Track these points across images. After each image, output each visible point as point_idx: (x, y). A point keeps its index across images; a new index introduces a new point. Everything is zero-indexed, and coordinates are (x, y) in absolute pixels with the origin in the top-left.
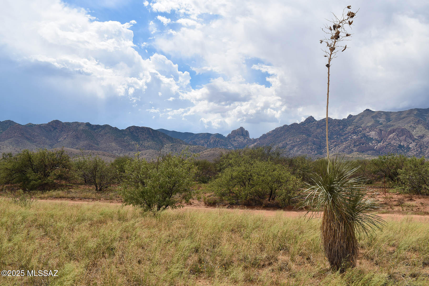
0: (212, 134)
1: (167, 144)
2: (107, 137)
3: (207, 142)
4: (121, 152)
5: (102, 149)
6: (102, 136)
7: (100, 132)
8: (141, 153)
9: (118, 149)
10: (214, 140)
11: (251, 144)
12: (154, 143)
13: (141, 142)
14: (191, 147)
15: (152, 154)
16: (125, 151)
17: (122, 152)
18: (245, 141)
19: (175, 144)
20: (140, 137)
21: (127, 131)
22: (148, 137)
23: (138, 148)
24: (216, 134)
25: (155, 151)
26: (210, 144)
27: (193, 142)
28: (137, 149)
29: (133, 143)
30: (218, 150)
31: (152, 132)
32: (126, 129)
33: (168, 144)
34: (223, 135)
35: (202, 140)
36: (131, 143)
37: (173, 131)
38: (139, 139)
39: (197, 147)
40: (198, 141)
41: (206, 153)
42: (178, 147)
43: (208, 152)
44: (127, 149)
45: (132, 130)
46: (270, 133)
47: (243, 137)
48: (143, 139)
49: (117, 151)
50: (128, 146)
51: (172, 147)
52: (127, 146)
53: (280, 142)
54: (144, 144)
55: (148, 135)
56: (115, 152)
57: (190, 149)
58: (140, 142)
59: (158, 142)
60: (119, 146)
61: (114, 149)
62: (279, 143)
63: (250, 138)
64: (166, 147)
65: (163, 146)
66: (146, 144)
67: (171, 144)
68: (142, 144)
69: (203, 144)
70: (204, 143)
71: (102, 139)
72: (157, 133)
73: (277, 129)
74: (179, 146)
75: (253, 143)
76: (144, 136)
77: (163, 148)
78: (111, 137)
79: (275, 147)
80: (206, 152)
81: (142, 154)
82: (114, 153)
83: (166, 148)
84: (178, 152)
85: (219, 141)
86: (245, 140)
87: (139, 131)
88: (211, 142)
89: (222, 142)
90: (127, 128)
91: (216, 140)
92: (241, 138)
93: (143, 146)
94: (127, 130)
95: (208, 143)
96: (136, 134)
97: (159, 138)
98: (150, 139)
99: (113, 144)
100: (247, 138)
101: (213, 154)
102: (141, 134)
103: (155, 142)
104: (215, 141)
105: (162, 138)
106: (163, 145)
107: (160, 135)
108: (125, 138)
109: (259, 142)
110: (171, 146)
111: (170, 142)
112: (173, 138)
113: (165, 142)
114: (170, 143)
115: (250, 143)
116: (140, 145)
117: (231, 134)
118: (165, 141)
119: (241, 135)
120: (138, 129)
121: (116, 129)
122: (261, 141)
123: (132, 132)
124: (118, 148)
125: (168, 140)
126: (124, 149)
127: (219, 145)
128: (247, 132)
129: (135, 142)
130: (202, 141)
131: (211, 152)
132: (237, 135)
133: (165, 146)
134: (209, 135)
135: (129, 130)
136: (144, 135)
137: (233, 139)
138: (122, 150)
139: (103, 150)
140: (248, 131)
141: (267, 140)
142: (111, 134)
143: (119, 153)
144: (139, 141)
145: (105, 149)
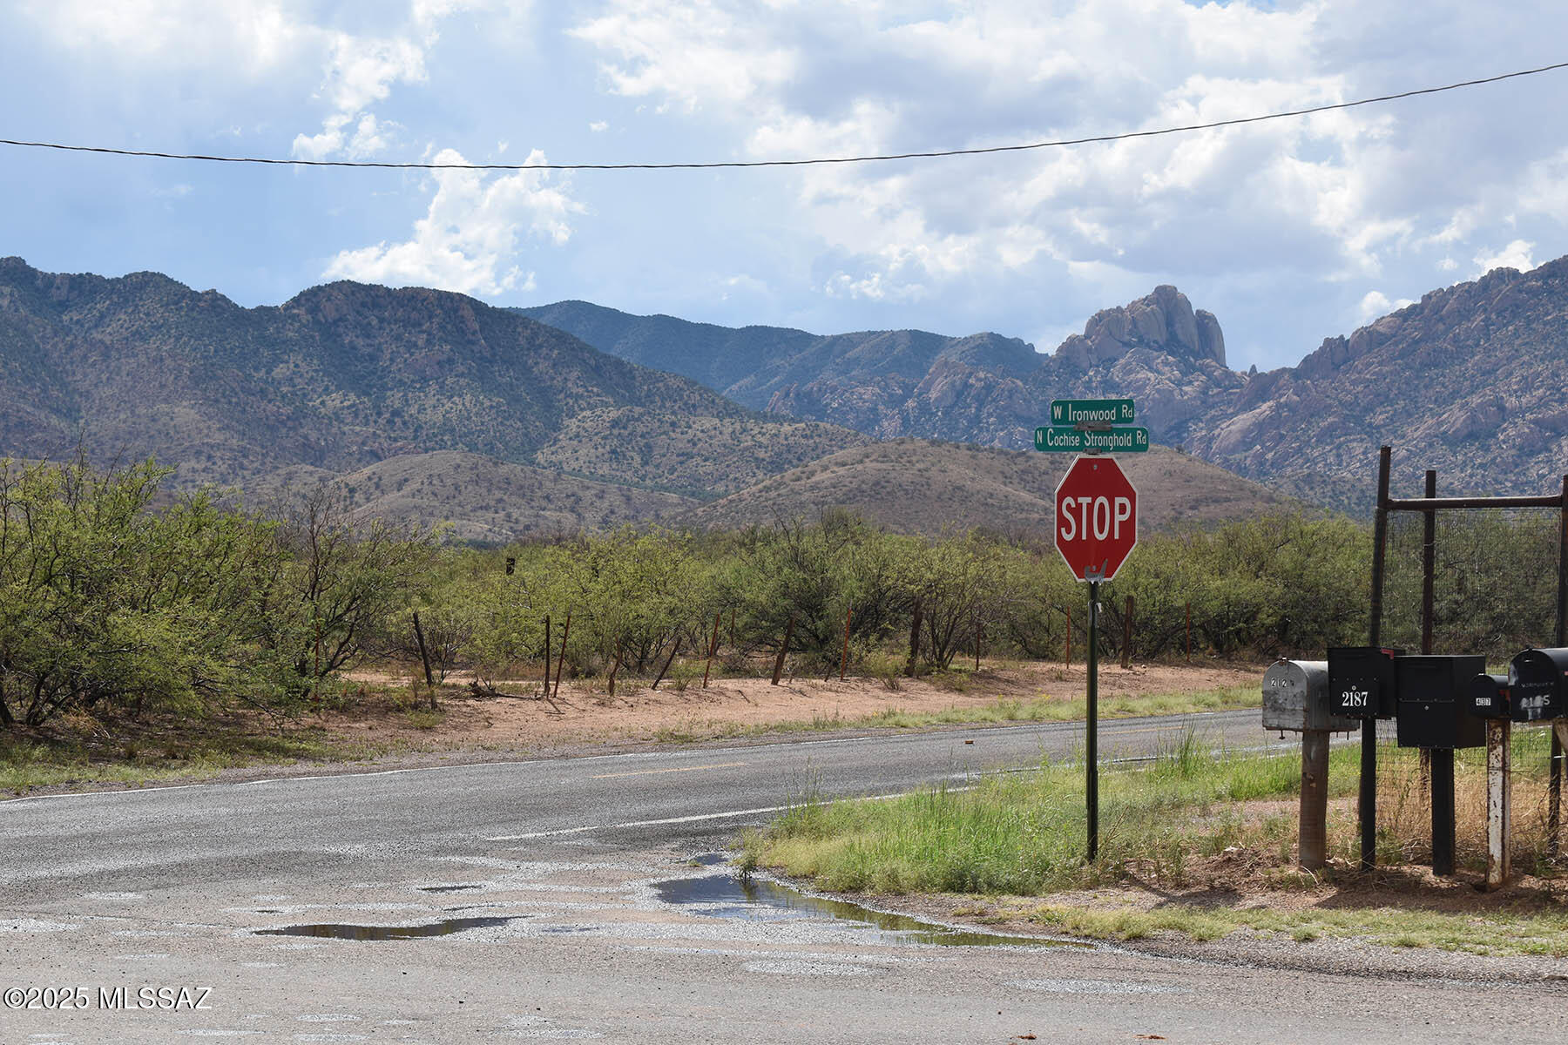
0: (952, 339)
1: (588, 413)
2: (143, 359)
3: (904, 399)
4: (236, 468)
5: (100, 444)
6: (106, 356)
7: (96, 326)
8: (370, 479)
9: (212, 447)
10: (953, 384)
11: (1231, 411)
12: (487, 403)
13: (395, 398)
14: (756, 430)
15: (449, 482)
16: (263, 464)
17: (242, 467)
18: (1185, 388)
19: (642, 415)
20: (392, 360)
21: (294, 318)
22: (450, 361)
23: (364, 443)
24: (981, 336)
25: (474, 457)
26: (924, 408)
27: (798, 395)
28: (355, 448)
29: (337, 402)
30: (914, 459)
31: (477, 327)
32: (287, 307)
33: (591, 407)
34: (1032, 346)
35: (864, 383)
36: (323, 403)
37: (661, 320)
38: (381, 378)
39: (805, 437)
40: (834, 390)
41: (827, 475)
42: (664, 433)
43: (841, 471)
44: (283, 449)
45: (329, 311)
46: (1380, 329)
47: (1171, 358)
48: (406, 377)
49: (209, 458)
50: (294, 428)
51: (616, 432)
52: (283, 423)
53: (1454, 395)
54: (413, 411)
55: (447, 348)
56: (194, 470)
57: (747, 449)
58: (389, 393)
59: (518, 400)
60: (228, 427)
61: (187, 444)
62: (1443, 401)
63: (1231, 369)
64: (577, 436)
65: (556, 428)
66: (433, 408)
67: (614, 414)
68: (396, 413)
69: (874, 410)
70: (881, 407)
71: (104, 377)
72: (519, 329)
73: (1434, 299)
74: (673, 424)
75: (1250, 406)
76: (417, 355)
77: (556, 440)
78: (168, 362)
79: (1409, 430)
80: (825, 468)
81: (377, 486)
82: (183, 472)
83: (575, 442)
84: (657, 466)
85: (989, 388)
86: (1190, 383)
87: (382, 320)
88: (933, 395)
89: (1010, 397)
90: (294, 300)
91: (972, 381)
92: (1158, 371)
93: (404, 423)
94: (296, 311)
95: (911, 403)
96: (360, 342)
97: (530, 370)
98: (462, 375)
99: (185, 413)
100: (1208, 366)
101: (877, 483)
102: (398, 338)
103: (498, 395)
104: (961, 392)
105: (554, 365)
106: (559, 416)
107: (541, 346)
108: (280, 371)
109: (1290, 396)
110: (615, 423)
111: (611, 400)
112: (631, 372)
113: (570, 396)
114: (607, 405)
115: (1229, 403)
116: (387, 415)
117: (1087, 336)
118: (575, 390)
119: (1160, 349)
120: (375, 305)
121: (215, 303)
122: (1304, 388)
123: (335, 322)
124: (218, 438)
125: (597, 385)
126: (258, 449)
127: (990, 415)
128: (1206, 326)
129: (352, 396)
130: (869, 392)
131: (860, 467)
132: (1128, 345)
133: (573, 424)
134: (924, 345)
135: (313, 311)
136: (420, 343)
137: (1097, 372)
138: (245, 456)
139: (103, 452)
140: (1212, 318)
141: (1353, 383)
142: (177, 339)
143: (218, 476)
144: (384, 388)
145: (119, 444)
